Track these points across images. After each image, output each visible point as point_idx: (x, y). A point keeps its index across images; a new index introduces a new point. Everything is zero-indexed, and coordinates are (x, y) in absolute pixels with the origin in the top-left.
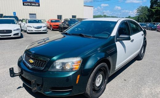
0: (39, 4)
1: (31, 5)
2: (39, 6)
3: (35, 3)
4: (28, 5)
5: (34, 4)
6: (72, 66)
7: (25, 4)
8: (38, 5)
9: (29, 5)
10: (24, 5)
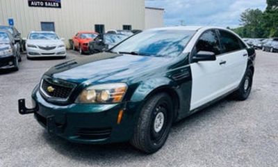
0: (60, 4)
1: (44, 6)
2: (60, 7)
3: (53, 2)
4: (37, 6)
5: (49, 4)
6: (111, 95)
7: (32, 3)
8: (58, 5)
9: (40, 6)
10: (30, 5)
